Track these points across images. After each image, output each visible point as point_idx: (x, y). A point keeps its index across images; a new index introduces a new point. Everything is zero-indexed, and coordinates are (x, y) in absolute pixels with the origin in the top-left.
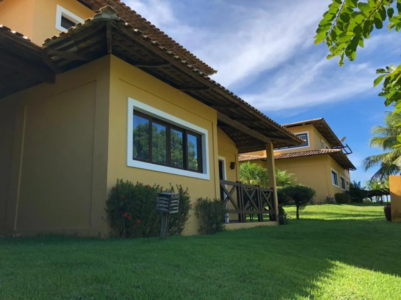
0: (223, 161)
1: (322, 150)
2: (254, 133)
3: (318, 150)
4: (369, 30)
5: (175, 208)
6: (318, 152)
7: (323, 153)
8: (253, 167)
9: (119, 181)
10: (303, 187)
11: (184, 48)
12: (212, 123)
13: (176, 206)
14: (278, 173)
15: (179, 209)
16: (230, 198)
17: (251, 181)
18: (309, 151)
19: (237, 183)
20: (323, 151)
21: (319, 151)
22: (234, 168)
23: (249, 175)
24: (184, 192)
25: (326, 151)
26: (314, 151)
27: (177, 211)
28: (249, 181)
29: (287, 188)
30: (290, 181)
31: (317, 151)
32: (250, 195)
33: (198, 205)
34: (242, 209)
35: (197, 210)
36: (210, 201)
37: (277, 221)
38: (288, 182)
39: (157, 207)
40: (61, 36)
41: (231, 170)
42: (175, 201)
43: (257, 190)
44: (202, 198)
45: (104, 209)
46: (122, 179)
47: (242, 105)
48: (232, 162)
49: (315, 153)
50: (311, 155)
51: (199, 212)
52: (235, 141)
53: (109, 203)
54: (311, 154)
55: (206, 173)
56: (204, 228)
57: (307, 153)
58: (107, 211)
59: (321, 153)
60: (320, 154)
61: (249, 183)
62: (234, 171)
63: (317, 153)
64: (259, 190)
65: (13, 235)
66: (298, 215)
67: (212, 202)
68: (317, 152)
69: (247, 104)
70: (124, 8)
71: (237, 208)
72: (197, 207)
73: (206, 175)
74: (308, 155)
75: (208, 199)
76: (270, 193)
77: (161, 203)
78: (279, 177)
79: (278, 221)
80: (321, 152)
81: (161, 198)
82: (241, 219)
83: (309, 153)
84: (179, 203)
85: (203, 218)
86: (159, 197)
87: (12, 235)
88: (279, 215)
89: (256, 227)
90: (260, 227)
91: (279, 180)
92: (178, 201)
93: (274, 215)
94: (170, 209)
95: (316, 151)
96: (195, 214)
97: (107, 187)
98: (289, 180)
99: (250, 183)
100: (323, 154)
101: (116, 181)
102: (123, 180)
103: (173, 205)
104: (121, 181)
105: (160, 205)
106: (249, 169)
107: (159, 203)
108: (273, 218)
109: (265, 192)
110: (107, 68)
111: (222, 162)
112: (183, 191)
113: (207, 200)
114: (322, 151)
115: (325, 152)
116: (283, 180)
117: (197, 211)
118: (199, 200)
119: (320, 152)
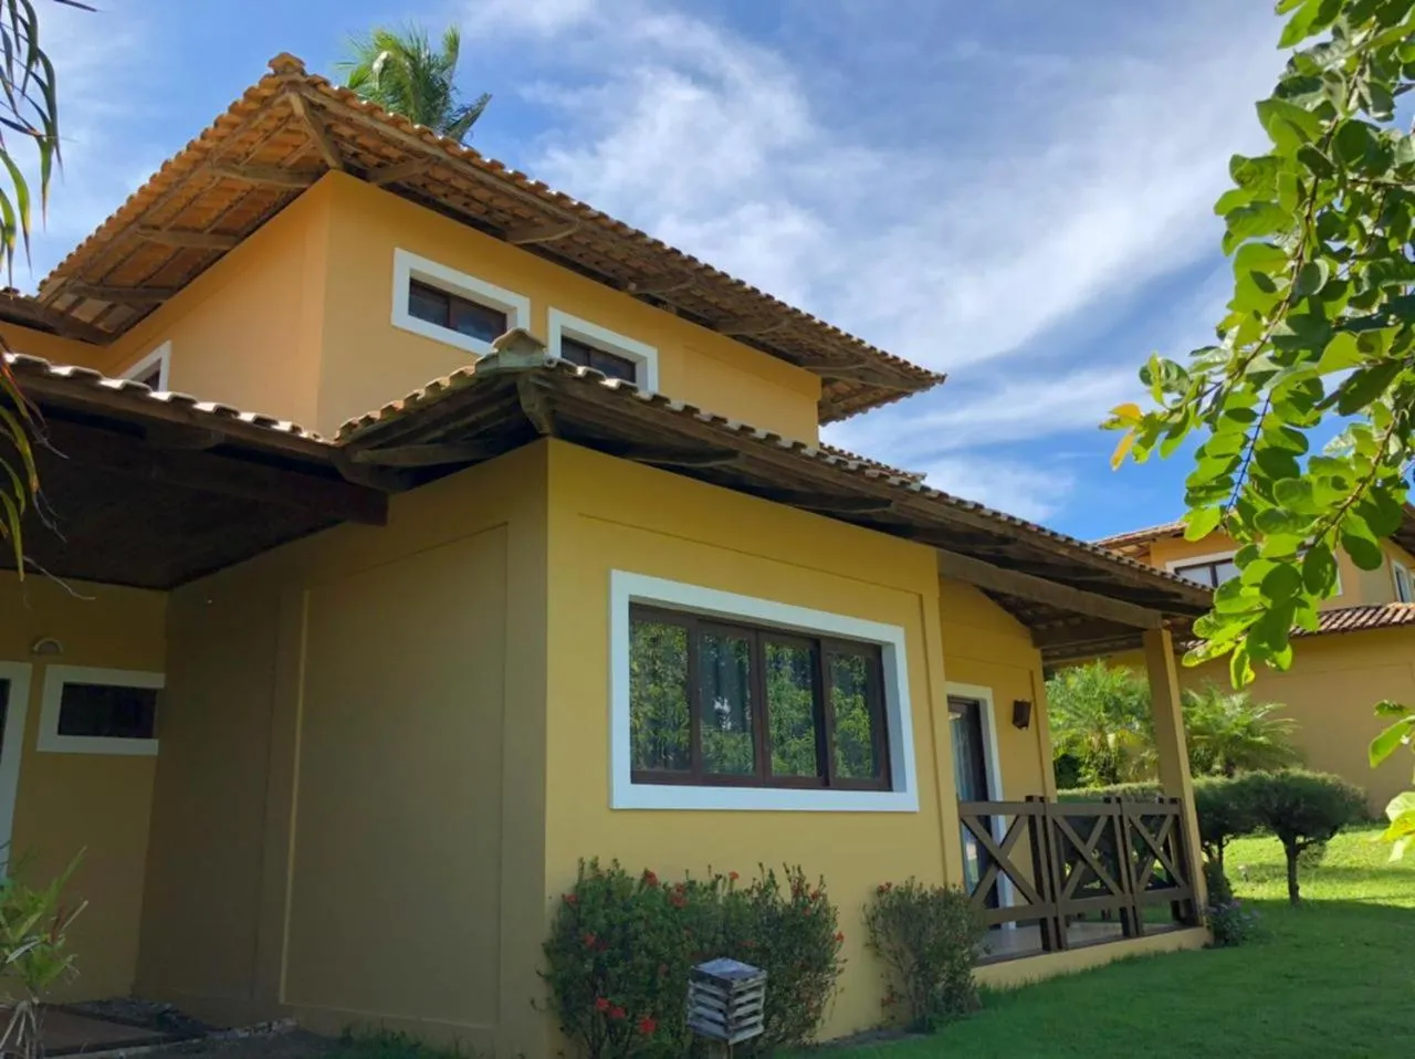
0: (985, 701)
1: (1392, 606)
2: (1091, 604)
3: (1377, 604)
4: (1324, 580)
5: (752, 1020)
6: (1376, 617)
7: (1397, 619)
8: (1117, 685)
9: (587, 867)
10: (1307, 779)
11: (817, 320)
12: (921, 596)
13: (755, 1013)
14: (1218, 704)
15: (766, 1023)
16: (1003, 864)
17: (1111, 738)
18: (1337, 611)
19: (1030, 804)
20: (1397, 610)
21: (1382, 611)
22: (1026, 724)
23: (1103, 715)
24: (811, 891)
25: (1408, 611)
26: (1358, 609)
27: (760, 1030)
28: (1104, 736)
29: (1242, 784)
30: (1264, 734)
31: (1371, 612)
32: (1085, 840)
33: (878, 913)
34: (1054, 899)
35: (874, 931)
36: (923, 892)
37: (1202, 925)
38: (1258, 736)
39: (690, 1015)
40: (385, 417)
41: (1017, 730)
42: (751, 996)
43: (1110, 818)
44: (889, 885)
45: (538, 973)
46: (597, 858)
47: (1023, 538)
48: (1020, 700)
49: (1363, 620)
50: (1345, 630)
51: (881, 938)
52: (1026, 622)
53: (551, 950)
54: (1346, 625)
55: (903, 789)
56: (901, 997)
57: (1333, 619)
58: (548, 978)
59: (1389, 620)
60: (1383, 625)
61: (1104, 745)
62: (1027, 734)
63: (1371, 622)
64: (1121, 817)
65: (275, 1023)
66: (1293, 889)
67: (929, 896)
68: (1371, 617)
69: (1043, 530)
70: (603, 228)
71: (1034, 895)
72: (874, 919)
73: (904, 794)
74: (1335, 630)
75: (916, 885)
76: (1169, 821)
77: (700, 1004)
78: (1220, 718)
79: (1208, 927)
80: (1388, 616)
81: (699, 986)
82: (1052, 941)
83: (1338, 619)
84: (763, 1001)
85: (896, 958)
86: (694, 981)
87: (270, 1025)
88: (1211, 903)
89: (1114, 962)
90: (1130, 960)
91: (1221, 731)
92: (761, 994)
93: (1190, 903)
94: (731, 1028)
95: (1368, 609)
96: (867, 945)
97: (547, 894)
98: (1262, 730)
99: (1107, 744)
100: (1395, 624)
101: (576, 866)
102: (600, 861)
103: (740, 1012)
104: (594, 865)
105: (700, 1009)
106: (1102, 693)
107: (694, 1004)
108: (1184, 916)
109: (1146, 819)
110: (536, 483)
111: (981, 705)
112: (808, 886)
113: (909, 890)
114: (1392, 610)
115: (1405, 615)
116: (1236, 732)
117: (872, 934)
118: (881, 891)
119: (1383, 615)
